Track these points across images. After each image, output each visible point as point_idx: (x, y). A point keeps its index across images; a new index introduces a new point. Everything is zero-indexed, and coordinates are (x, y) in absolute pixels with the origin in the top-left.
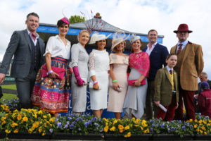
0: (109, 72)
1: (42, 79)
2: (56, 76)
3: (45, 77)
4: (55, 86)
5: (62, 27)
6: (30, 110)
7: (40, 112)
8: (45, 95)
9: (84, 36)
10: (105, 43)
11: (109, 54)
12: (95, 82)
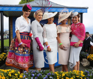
0: (57, 38)
1: (16, 48)
2: (25, 45)
3: (18, 47)
4: (25, 53)
5: (27, 11)
6: (6, 71)
7: (13, 71)
8: (20, 59)
9: (40, 15)
10: (53, 19)
11: (57, 25)
12: (48, 46)
